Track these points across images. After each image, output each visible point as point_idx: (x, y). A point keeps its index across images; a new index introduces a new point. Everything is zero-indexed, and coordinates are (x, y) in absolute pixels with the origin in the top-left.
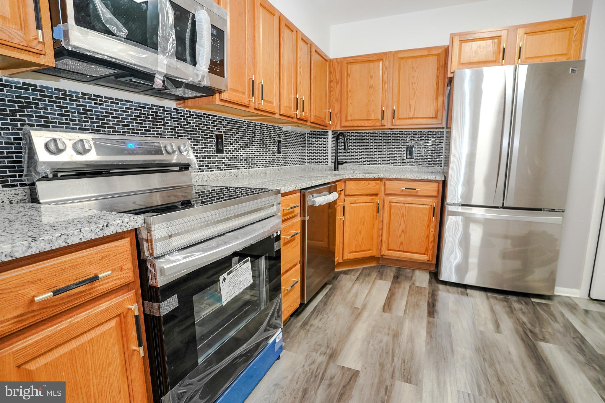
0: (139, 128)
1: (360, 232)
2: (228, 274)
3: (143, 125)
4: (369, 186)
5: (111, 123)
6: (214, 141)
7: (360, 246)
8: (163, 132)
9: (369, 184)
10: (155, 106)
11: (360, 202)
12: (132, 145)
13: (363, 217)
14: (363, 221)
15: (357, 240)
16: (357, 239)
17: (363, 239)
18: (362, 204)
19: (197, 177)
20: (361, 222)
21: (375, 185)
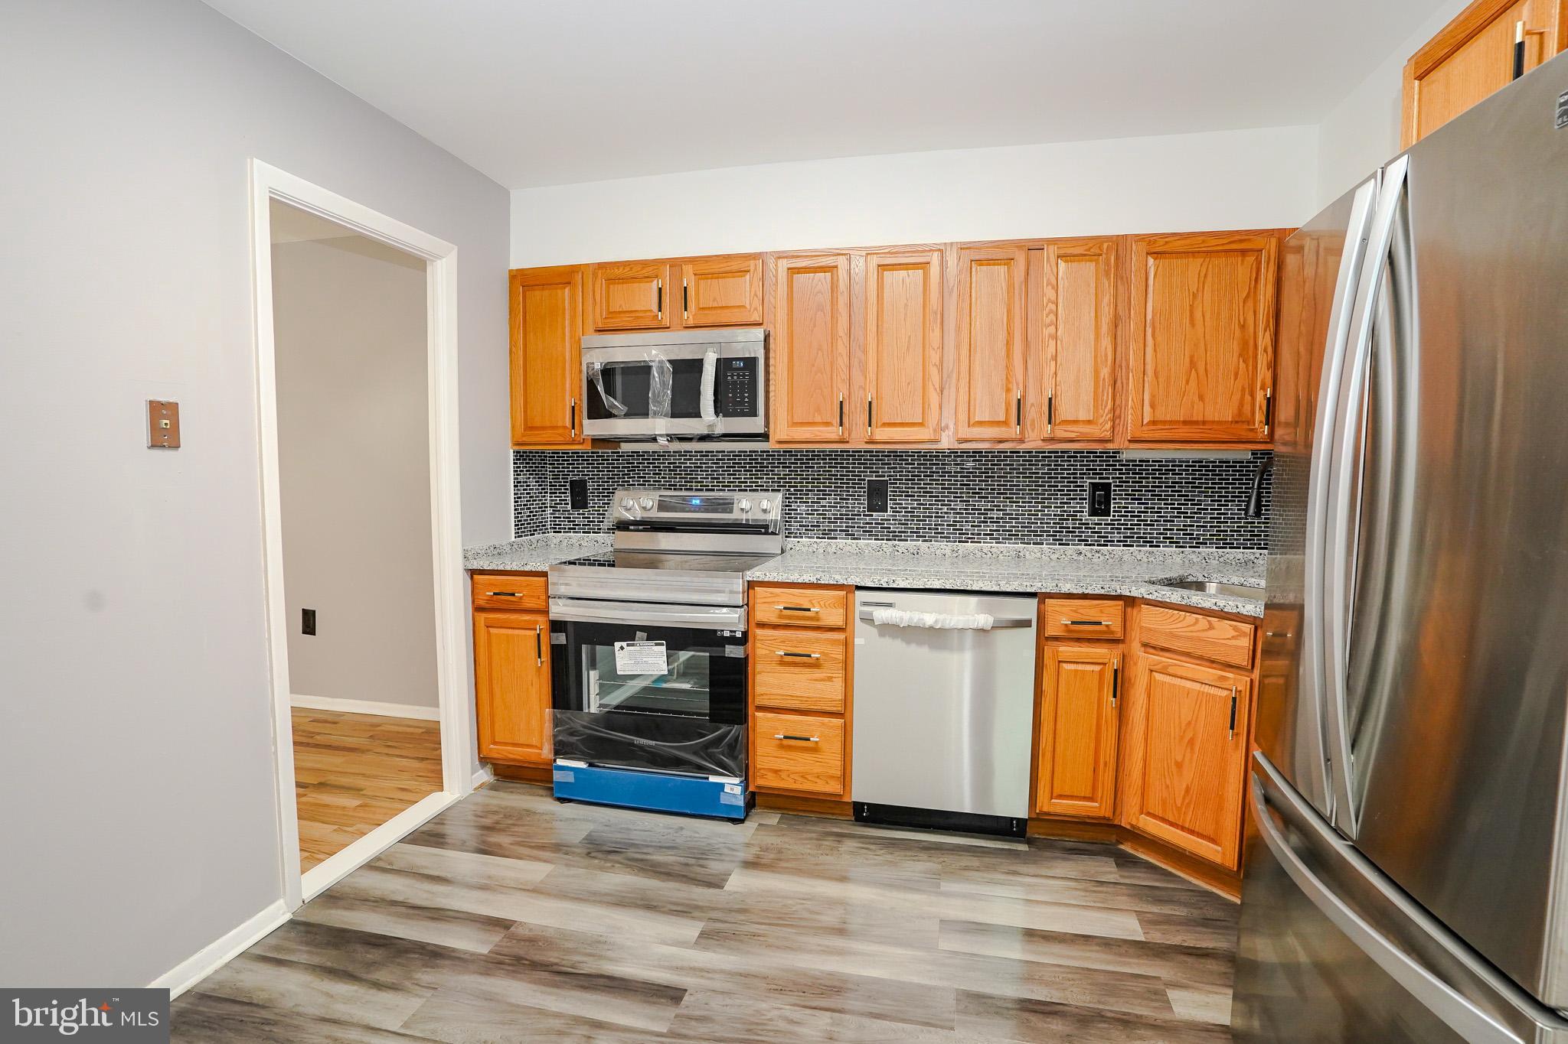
0: (732, 480)
1: (1179, 765)
2: (628, 645)
3: (737, 476)
4: (1211, 633)
5: (699, 477)
6: (864, 492)
7: (1179, 809)
8: (765, 482)
9: (1211, 627)
10: (754, 452)
11: (1179, 673)
12: (698, 502)
13: (1189, 723)
14: (1189, 735)
15: (1167, 787)
16: (1168, 782)
17: (1187, 790)
18: (1188, 684)
19: (815, 545)
20: (1182, 738)
21: (1233, 637)
